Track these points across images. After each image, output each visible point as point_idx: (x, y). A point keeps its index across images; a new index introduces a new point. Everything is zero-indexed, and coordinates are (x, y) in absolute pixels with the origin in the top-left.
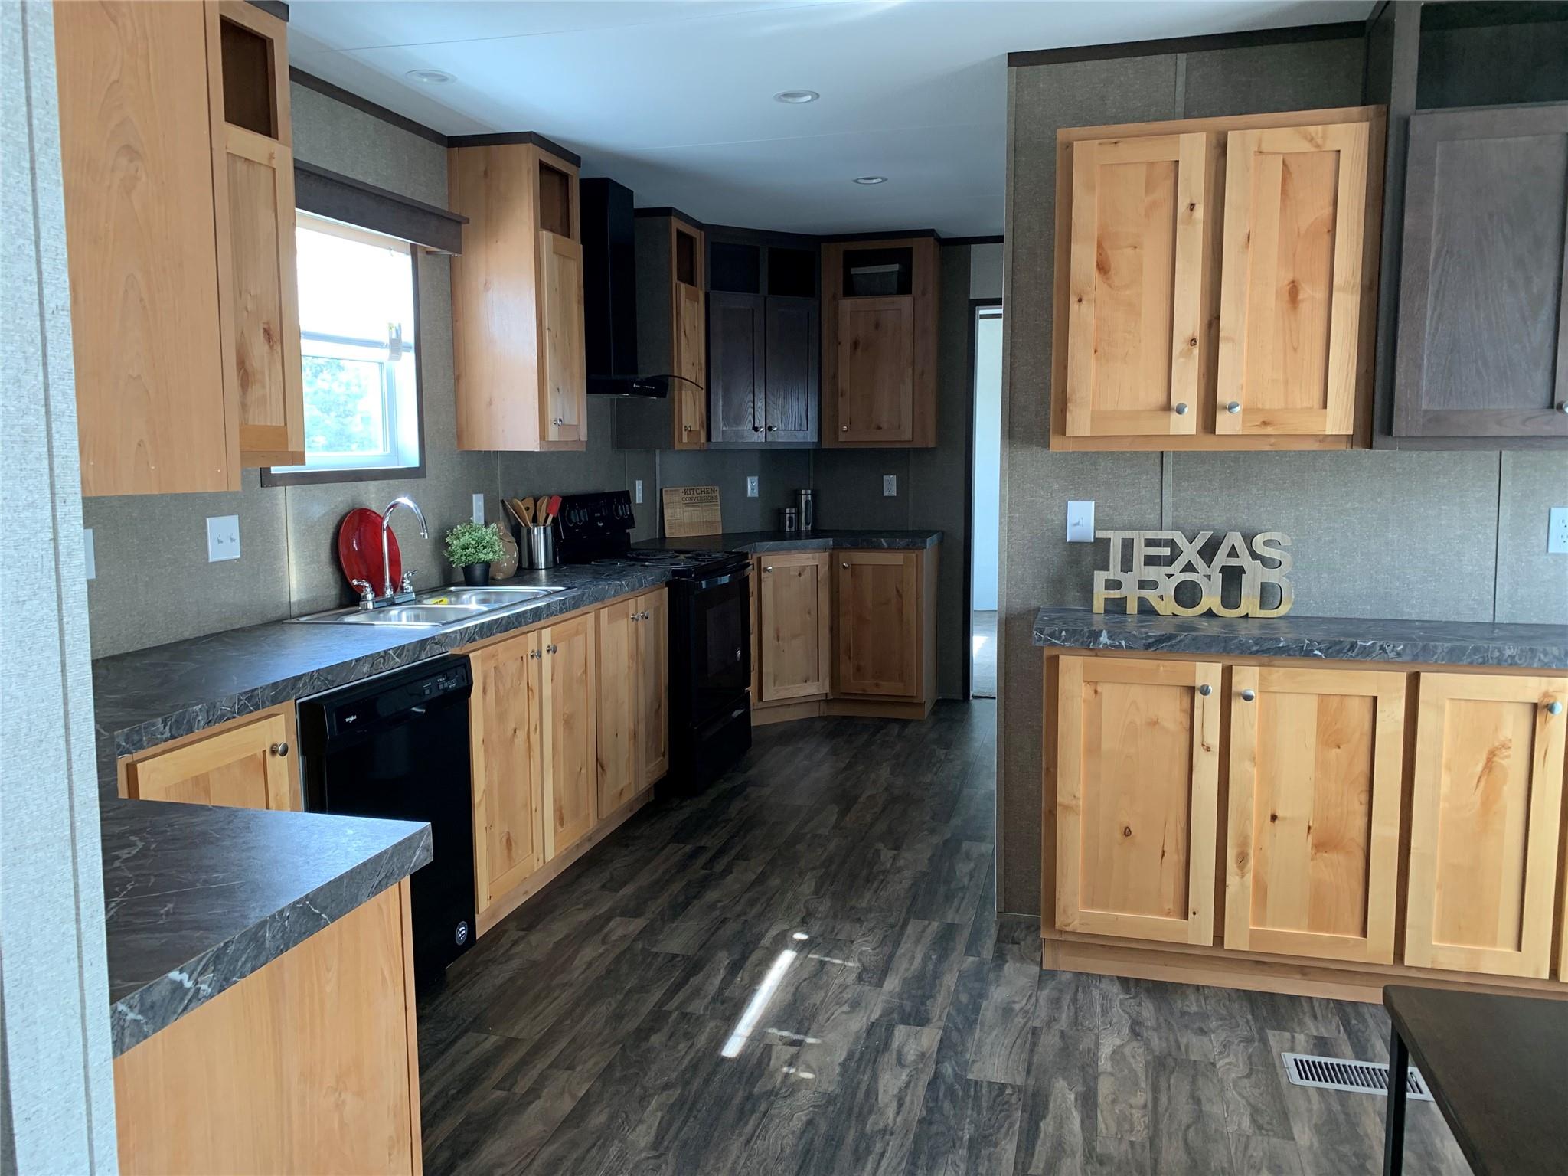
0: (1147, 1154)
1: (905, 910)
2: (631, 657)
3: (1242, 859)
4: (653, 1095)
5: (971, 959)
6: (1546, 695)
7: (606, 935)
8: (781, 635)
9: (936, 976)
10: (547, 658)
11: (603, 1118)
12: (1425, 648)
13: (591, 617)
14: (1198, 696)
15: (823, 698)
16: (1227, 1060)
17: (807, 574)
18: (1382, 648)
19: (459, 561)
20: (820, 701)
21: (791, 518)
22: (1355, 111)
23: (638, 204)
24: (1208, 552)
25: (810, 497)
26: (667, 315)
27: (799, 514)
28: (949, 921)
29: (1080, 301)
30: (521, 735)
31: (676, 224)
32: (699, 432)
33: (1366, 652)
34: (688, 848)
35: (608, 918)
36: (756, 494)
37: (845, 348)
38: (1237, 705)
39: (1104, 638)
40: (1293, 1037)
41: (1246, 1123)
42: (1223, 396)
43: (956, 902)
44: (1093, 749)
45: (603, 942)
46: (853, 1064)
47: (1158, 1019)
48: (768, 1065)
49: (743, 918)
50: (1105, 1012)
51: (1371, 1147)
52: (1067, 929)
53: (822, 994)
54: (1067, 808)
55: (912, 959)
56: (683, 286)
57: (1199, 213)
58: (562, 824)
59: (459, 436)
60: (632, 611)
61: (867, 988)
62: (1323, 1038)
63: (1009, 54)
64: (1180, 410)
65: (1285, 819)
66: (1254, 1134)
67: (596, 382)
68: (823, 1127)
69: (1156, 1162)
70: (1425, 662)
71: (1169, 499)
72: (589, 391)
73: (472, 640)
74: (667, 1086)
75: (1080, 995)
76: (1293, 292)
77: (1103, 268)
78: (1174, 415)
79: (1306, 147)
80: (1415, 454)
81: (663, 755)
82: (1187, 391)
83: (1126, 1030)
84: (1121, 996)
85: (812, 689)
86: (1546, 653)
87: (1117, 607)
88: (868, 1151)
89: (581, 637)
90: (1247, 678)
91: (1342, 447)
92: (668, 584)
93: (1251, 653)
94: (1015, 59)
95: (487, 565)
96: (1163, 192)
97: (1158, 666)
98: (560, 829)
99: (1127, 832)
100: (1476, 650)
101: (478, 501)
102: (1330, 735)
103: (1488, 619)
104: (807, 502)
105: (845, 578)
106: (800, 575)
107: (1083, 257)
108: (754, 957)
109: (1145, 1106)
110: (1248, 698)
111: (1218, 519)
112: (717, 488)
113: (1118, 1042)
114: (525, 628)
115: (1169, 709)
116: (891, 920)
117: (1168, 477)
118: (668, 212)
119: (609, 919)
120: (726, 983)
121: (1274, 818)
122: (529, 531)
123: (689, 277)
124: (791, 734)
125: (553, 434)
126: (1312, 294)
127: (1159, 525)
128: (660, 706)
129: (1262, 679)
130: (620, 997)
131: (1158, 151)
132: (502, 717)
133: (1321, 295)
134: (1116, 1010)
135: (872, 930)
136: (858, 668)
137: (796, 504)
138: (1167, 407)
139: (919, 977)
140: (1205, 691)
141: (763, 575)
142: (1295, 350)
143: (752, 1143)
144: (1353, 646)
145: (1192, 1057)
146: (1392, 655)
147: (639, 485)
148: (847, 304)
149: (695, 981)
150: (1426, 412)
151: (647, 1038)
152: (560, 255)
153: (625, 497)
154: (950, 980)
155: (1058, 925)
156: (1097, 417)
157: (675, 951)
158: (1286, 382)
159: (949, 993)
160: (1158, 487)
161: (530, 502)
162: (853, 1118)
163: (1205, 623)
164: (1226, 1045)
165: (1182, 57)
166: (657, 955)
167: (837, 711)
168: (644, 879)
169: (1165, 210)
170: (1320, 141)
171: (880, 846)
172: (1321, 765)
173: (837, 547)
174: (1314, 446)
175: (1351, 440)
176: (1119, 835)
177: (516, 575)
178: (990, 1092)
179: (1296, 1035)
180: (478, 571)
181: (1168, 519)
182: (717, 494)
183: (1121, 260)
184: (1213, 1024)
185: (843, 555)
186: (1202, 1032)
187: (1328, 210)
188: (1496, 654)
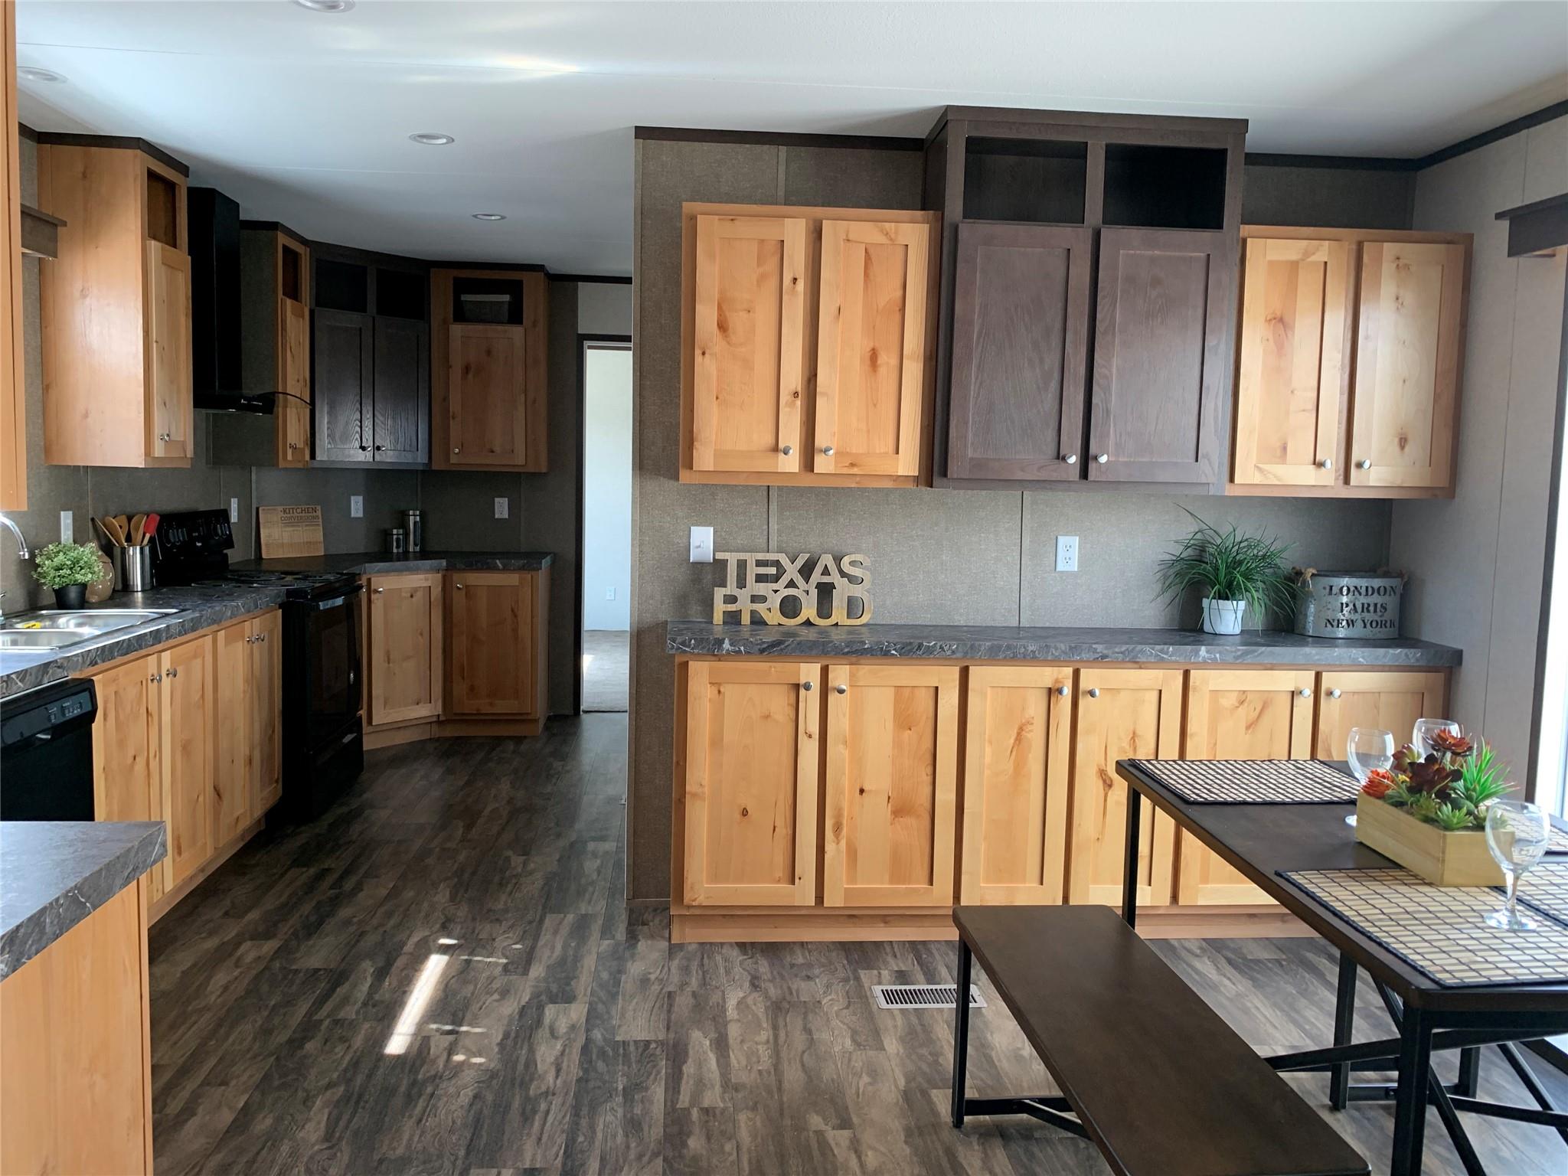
0: (773, 1077)
1: (540, 907)
2: (246, 681)
3: (838, 828)
4: (316, 1096)
5: (607, 942)
6: (1057, 681)
7: (239, 959)
8: (391, 657)
9: (577, 959)
10: (166, 682)
11: (269, 1121)
12: (972, 647)
13: (209, 639)
14: (802, 692)
15: (435, 719)
16: (830, 998)
17: (419, 595)
18: (941, 647)
19: (51, 581)
20: (431, 723)
21: (398, 540)
22: (919, 213)
23: (243, 217)
24: (806, 571)
25: (418, 518)
26: (272, 328)
27: (406, 534)
28: (583, 913)
29: (704, 354)
30: (141, 762)
31: (282, 239)
32: (304, 449)
33: (930, 651)
34: (312, 871)
35: (237, 942)
36: (360, 514)
37: (456, 374)
38: (833, 698)
39: (726, 645)
40: (879, 973)
41: (848, 1042)
42: (820, 441)
43: (587, 896)
44: (717, 742)
45: (237, 965)
46: (509, 1042)
47: (772, 973)
48: (429, 1053)
49: (381, 930)
50: (728, 972)
51: (942, 1047)
52: (694, 904)
53: (471, 987)
54: (694, 795)
55: (553, 948)
56: (289, 302)
57: (801, 286)
58: (180, 853)
59: (47, 450)
60: (247, 633)
61: (513, 977)
62: (902, 971)
63: (637, 128)
64: (786, 453)
65: (870, 791)
66: (854, 1050)
67: (203, 397)
68: (490, 1097)
69: (780, 1082)
70: (972, 658)
71: (774, 526)
72: (195, 406)
73: (93, 663)
74: (330, 1086)
75: (706, 960)
76: (874, 357)
77: (722, 326)
78: (781, 455)
79: (882, 239)
80: (962, 492)
81: (277, 781)
82: (792, 436)
83: (747, 984)
84: (741, 958)
85: (424, 711)
86: (1056, 649)
87: (733, 618)
88: (534, 1112)
89: (199, 661)
90: (840, 675)
91: (911, 486)
92: (281, 606)
93: (843, 654)
94: (642, 133)
95: (84, 587)
96: (772, 264)
97: (771, 667)
98: (178, 859)
99: (745, 813)
100: (1009, 647)
101: (66, 519)
102: (903, 720)
103: (1016, 624)
104: (415, 523)
105: (458, 600)
106: (412, 596)
107: (706, 316)
108: (400, 962)
109: (768, 1041)
110: (841, 691)
111: (813, 543)
112: (319, 508)
113: (741, 995)
114: (143, 652)
115: (778, 703)
116: (529, 917)
117: (774, 507)
118: (274, 226)
119: (238, 944)
120: (374, 988)
121: (862, 791)
122: (124, 551)
123: (293, 292)
124: (402, 757)
125: (159, 450)
126: (886, 360)
127: (766, 548)
128: (273, 731)
129: (852, 676)
130: (266, 1013)
131: (768, 231)
132: (122, 743)
133: (894, 361)
134: (737, 970)
135: (511, 927)
136: (472, 688)
137: (403, 525)
138: (775, 449)
139: (562, 962)
140: (807, 687)
141: (373, 597)
142: (875, 405)
143: (424, 1121)
144: (920, 646)
145: (803, 999)
146: (949, 653)
147: (234, 504)
148: (457, 330)
149: (341, 991)
150: (972, 459)
151: (301, 1047)
152: (169, 266)
153: (224, 515)
154: (589, 962)
155: (686, 901)
156: (719, 455)
157: (317, 966)
158: (868, 431)
159: (590, 973)
160: (766, 516)
161: (124, 518)
162: (517, 1086)
163: (804, 631)
164: (828, 986)
165: (783, 149)
166: (296, 971)
167: (449, 732)
168: (270, 902)
169: (773, 282)
170: (893, 236)
171: (510, 853)
172: (897, 744)
173: (450, 568)
174: (888, 484)
175: (916, 480)
176: (737, 815)
177: (111, 598)
178: (637, 1049)
179: (882, 972)
180: (73, 594)
181: (773, 544)
182: (319, 513)
183: (737, 320)
184: (817, 971)
185: (456, 576)
186: (808, 978)
187: (899, 293)
188: (1023, 650)
